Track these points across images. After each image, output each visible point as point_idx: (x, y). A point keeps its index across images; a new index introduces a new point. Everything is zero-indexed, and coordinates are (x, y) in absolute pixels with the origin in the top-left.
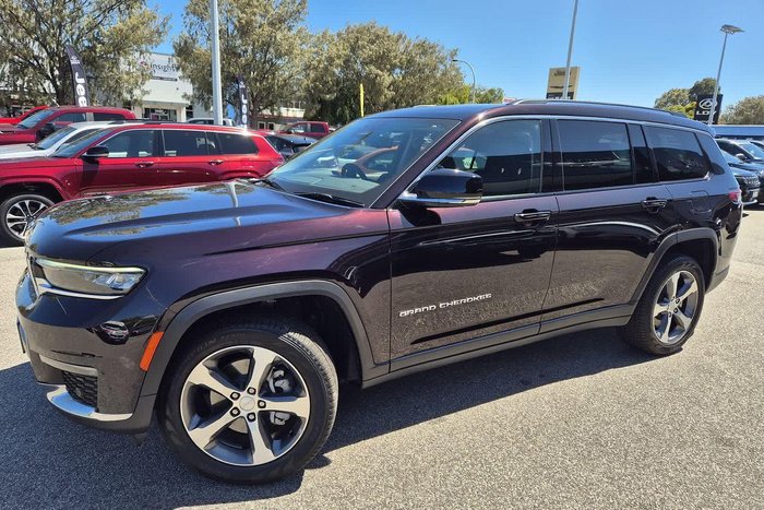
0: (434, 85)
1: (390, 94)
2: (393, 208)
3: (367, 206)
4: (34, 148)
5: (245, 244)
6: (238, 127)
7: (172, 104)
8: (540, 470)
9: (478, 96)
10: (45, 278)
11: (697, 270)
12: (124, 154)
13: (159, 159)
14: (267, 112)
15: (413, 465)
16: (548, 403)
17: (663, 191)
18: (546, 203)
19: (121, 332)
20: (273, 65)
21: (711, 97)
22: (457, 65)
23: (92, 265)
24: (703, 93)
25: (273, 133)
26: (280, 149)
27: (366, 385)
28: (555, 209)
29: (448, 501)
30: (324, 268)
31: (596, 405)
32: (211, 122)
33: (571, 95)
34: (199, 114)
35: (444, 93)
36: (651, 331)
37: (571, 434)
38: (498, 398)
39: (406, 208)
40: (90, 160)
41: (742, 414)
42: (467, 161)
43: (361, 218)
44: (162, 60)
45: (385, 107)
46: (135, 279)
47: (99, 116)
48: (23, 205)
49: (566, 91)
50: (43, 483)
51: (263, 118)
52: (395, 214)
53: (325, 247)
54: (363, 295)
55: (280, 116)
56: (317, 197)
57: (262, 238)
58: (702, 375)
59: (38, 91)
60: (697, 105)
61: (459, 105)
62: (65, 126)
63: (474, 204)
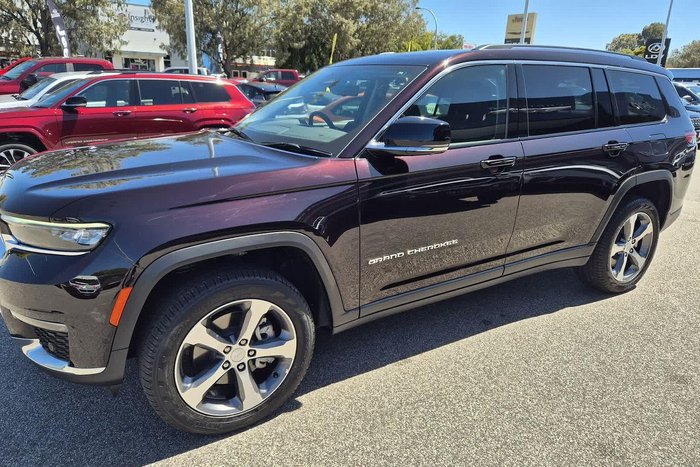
0: (397, 33)
1: (356, 41)
2: (361, 157)
3: (334, 156)
4: (18, 99)
5: (213, 197)
6: (213, 76)
7: (150, 54)
8: (501, 410)
9: (440, 42)
10: (11, 234)
11: (653, 211)
12: (103, 104)
13: (135, 108)
14: (240, 61)
15: (380, 407)
16: (509, 342)
17: (624, 135)
18: (512, 149)
19: (91, 287)
20: (244, 15)
21: (660, 41)
22: (420, 12)
23: (55, 221)
24: (652, 37)
25: (245, 81)
26: (252, 96)
27: (336, 331)
28: (520, 155)
29: (414, 443)
30: (292, 219)
31: (556, 343)
32: (186, 71)
33: (528, 40)
34: (176, 64)
35: (407, 40)
36: (608, 270)
37: (532, 373)
38: (461, 338)
39: (374, 157)
40: (70, 110)
41: (694, 352)
42: (431, 107)
43: (329, 168)
44: (139, 12)
45: (351, 55)
46: (102, 234)
47: (79, 67)
48: (8, 154)
49: (523, 37)
50: (23, 431)
51: (236, 66)
52: (364, 163)
53: (294, 198)
54: (331, 243)
55: (252, 64)
56: (285, 147)
57: (229, 191)
58: (655, 312)
59: (23, 43)
60: (646, 49)
61: (421, 52)
62: (46, 76)
63: (442, 152)
